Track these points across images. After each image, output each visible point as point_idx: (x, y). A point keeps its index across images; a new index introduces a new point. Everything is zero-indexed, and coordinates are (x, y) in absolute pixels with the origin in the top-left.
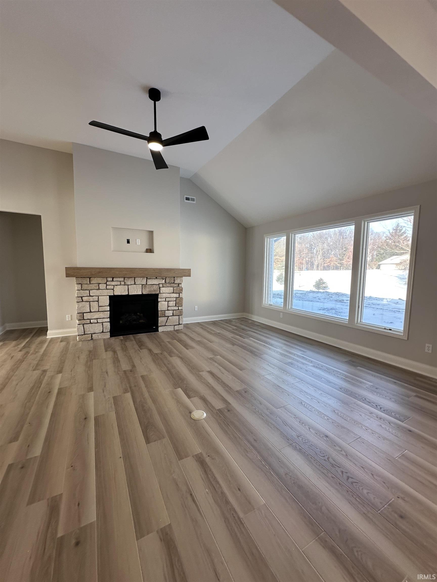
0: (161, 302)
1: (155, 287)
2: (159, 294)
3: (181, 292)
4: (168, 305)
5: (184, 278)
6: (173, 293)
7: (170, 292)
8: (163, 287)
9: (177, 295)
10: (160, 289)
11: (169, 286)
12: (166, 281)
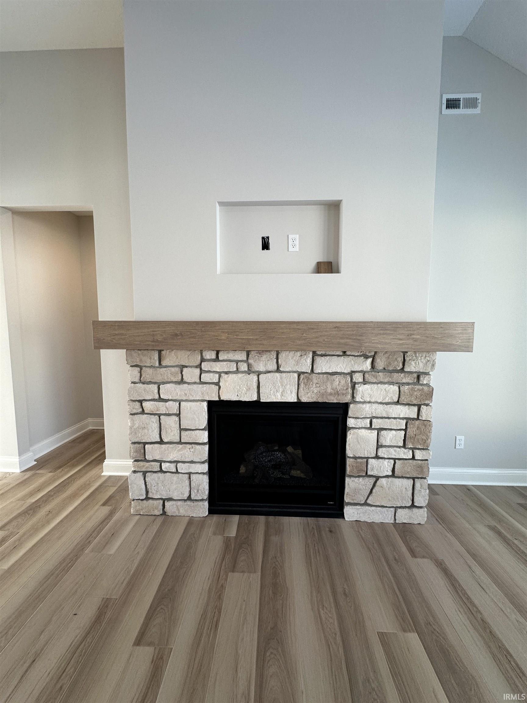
0: (355, 430)
1: (339, 383)
2: (351, 403)
3: (426, 402)
4: (380, 440)
5: (440, 357)
6: (398, 403)
7: (387, 400)
8: (365, 382)
9: (412, 412)
10: (353, 388)
11: (386, 380)
12: (376, 364)
